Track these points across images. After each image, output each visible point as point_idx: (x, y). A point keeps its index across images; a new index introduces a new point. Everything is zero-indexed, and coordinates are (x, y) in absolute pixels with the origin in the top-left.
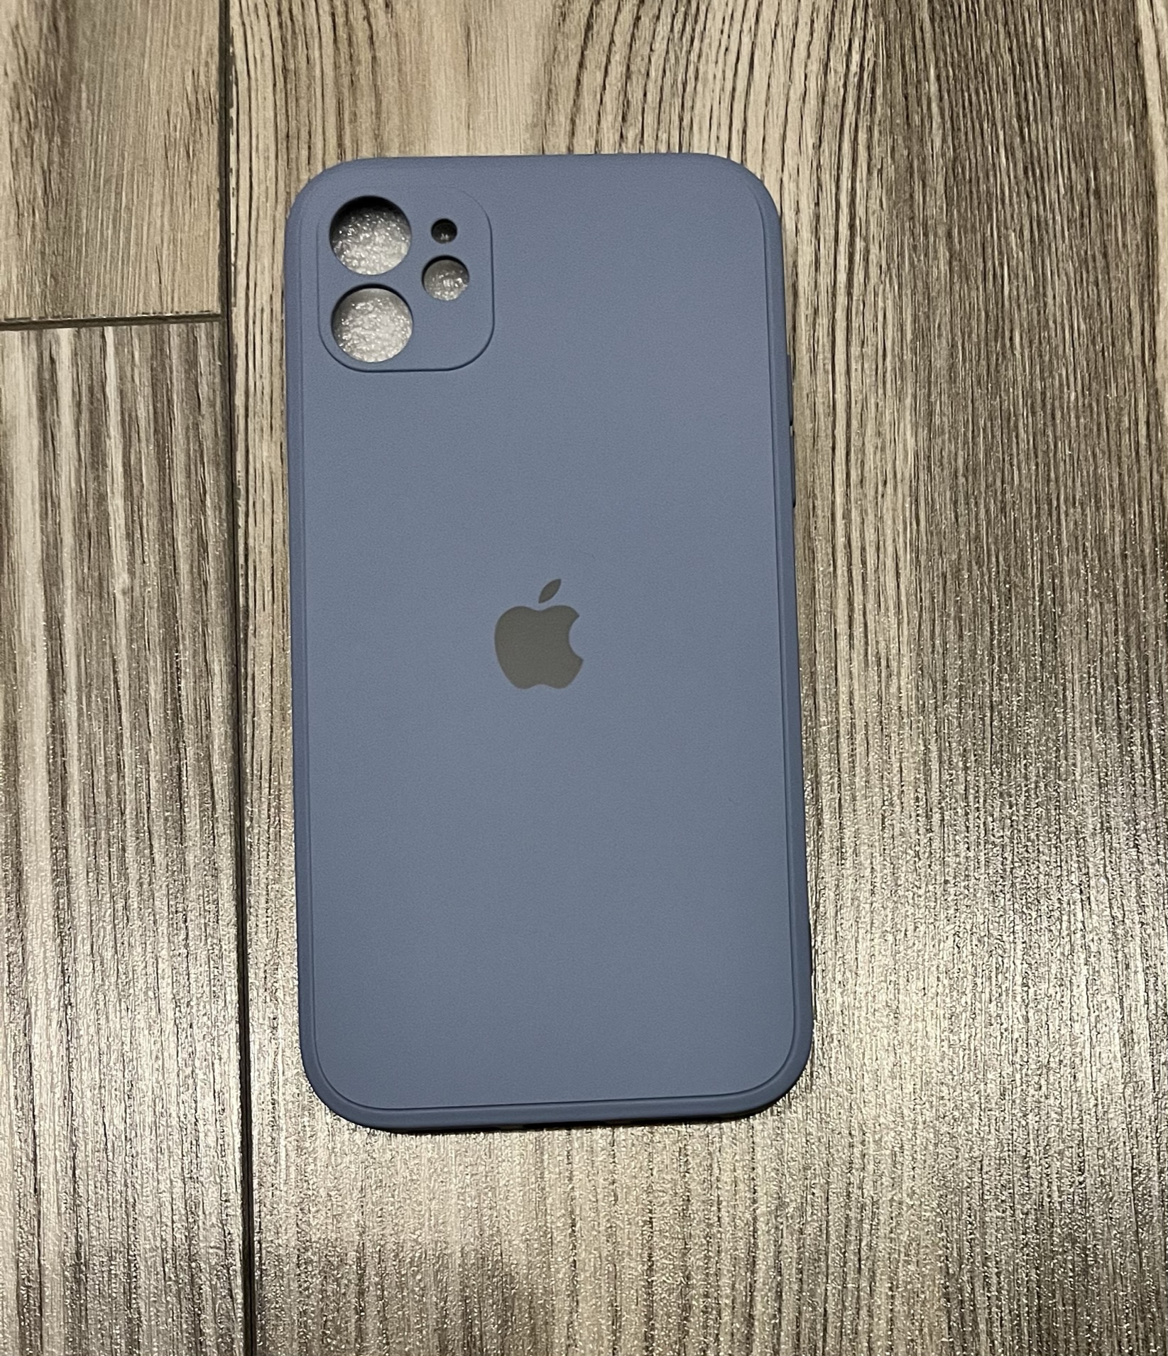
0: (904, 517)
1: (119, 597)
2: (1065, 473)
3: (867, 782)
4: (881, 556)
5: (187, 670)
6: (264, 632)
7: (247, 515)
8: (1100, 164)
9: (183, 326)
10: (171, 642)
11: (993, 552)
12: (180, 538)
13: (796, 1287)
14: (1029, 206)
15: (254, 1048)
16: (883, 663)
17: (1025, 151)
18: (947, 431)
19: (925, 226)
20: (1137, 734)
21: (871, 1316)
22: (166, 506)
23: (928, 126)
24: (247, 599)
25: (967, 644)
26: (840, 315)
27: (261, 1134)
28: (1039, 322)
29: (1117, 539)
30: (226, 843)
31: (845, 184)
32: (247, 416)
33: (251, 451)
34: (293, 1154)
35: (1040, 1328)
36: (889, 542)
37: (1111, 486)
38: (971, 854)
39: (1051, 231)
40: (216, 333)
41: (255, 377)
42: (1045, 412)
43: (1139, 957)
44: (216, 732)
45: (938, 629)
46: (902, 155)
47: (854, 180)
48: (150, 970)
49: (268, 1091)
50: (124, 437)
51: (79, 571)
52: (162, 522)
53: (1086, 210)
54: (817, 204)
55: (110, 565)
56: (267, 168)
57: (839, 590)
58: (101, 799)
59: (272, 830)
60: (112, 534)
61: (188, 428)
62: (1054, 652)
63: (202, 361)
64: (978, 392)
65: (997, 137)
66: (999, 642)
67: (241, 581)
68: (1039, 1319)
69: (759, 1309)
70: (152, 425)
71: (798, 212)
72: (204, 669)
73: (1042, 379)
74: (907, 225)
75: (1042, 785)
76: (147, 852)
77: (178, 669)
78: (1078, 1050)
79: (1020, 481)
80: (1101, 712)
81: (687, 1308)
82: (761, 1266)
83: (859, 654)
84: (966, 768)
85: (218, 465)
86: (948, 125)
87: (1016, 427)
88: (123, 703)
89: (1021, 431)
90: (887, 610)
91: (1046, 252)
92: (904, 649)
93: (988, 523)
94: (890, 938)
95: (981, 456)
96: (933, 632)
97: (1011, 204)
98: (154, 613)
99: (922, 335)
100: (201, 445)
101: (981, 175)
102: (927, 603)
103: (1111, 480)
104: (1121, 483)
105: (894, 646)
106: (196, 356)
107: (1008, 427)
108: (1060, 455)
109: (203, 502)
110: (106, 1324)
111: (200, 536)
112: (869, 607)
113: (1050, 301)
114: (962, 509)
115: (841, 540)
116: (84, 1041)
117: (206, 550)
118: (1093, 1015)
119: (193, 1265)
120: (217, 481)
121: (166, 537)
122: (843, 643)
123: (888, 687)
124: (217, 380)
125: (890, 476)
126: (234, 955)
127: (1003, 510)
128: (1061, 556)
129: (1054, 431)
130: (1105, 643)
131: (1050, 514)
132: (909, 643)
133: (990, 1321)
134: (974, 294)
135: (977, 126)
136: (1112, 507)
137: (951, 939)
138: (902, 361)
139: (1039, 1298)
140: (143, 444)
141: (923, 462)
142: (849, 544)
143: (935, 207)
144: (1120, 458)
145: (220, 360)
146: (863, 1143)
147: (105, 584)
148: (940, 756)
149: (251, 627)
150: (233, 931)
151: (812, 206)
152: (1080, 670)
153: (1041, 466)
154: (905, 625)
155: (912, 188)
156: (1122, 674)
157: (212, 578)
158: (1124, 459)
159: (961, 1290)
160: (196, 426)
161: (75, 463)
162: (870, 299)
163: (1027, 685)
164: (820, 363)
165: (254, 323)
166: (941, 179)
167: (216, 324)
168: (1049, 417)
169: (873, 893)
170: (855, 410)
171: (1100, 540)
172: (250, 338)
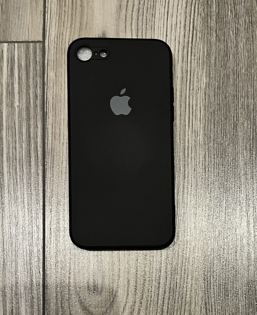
0: (203, 98)
1: (16, 108)
2: (241, 90)
3: (191, 160)
4: (197, 107)
5: (32, 126)
6: (51, 118)
7: (47, 90)
8: (252, 16)
9: (33, 44)
10: (28, 119)
11: (223, 108)
12: (31, 94)
13: (170, 276)
14: (235, 25)
15: (46, 216)
16: (196, 133)
17: (235, 11)
18: (213, 78)
19: (211, 28)
20: (254, 152)
21: (187, 284)
22: (28, 86)
23: (212, 4)
24: (47, 110)
25: (216, 129)
26: (190, 48)
27: (47, 236)
28: (236, 53)
29: (252, 106)
30: (41, 167)
31: (192, 17)
32: (48, 66)
33: (48, 74)
34: (55, 241)
35: (225, 287)
36: (199, 104)
37: (251, 93)
38: (215, 178)
39: (240, 31)
40: (41, 46)
41: (50, 56)
42: (237, 75)
43: (252, 204)
44: (39, 141)
45: (209, 125)
46: (206, 11)
47: (194, 16)
48: (22, 196)
49: (49, 226)
50: (19, 70)
51: (7, 101)
52: (27, 90)
53: (249, 27)
54: (185, 22)
55: (14, 100)
56: (55, 7)
57: (187, 115)
58: (11, 156)
59: (52, 165)
60: (15, 93)
61: (34, 68)
62: (236, 132)
63: (38, 52)
64: (221, 69)
65: (229, 8)
66: (223, 129)
67: (45, 105)
68: (225, 286)
69: (161, 281)
70: (25, 67)
71: (180, 23)
72: (36, 126)
73: (236, 67)
74: (206, 28)
75: (232, 163)
76: (22, 169)
77: (30, 126)
78: (237, 225)
79: (230, 91)
80: (246, 147)
81: (145, 280)
82: (162, 271)
83: (190, 130)
84: (214, 158)
85: (40, 77)
86: (217, 4)
87: (230, 78)
88: (17, 133)
89: (231, 79)
90: (198, 120)
91: (239, 36)
92: (201, 130)
93: (222, 101)
94: (195, 197)
95: (221, 84)
96: (208, 126)
97: (231, 24)
98: (24, 112)
99: (209, 54)
100: (37, 72)
101: (224, 17)
102: (207, 119)
103: (251, 92)
104: (254, 93)
105: (199, 129)
106: (36, 51)
107: (228, 78)
108: (239, 85)
109: (37, 86)
110: (10, 278)
111: (36, 94)
112: (193, 119)
113: (239, 48)
114: (216, 97)
115: (187, 103)
116: (6, 212)
117: (37, 98)
118: (241, 217)
119: (31, 265)
120: (40, 81)
121: (28, 93)
122: (187, 127)
123: (197, 138)
124: (41, 57)
125: (200, 88)
126: (42, 194)
127: (226, 97)
128: (239, 110)
129: (239, 79)
130: (248, 130)
131: (237, 99)
132: (202, 128)
133: (214, 285)
134: (221, 45)
135: (224, 5)
136: (251, 98)
137: (209, 198)
138: (204, 61)
139: (225, 281)
140: (23, 71)
141: (207, 85)
142: (189, 104)
143: (213, 24)
144: (253, 87)
145: (42, 52)
146: (187, 244)
147: (13, 104)
148: (208, 155)
149: (47, 117)
150: (42, 188)
151: (184, 22)
152: (242, 136)
153: (235, 88)
154: (202, 124)
155: (208, 19)
156: (252, 138)
157: (38, 104)
158: (254, 87)
159: (207, 278)
160: (36, 67)
161: (7, 75)
162: (197, 45)
163: (229, 139)
164: (184, 60)
165: (50, 43)
166: (215, 17)
167: (41, 43)
168: (238, 76)
169: (192, 186)
170: (192, 72)
171: (248, 106)
172: (49, 47)
